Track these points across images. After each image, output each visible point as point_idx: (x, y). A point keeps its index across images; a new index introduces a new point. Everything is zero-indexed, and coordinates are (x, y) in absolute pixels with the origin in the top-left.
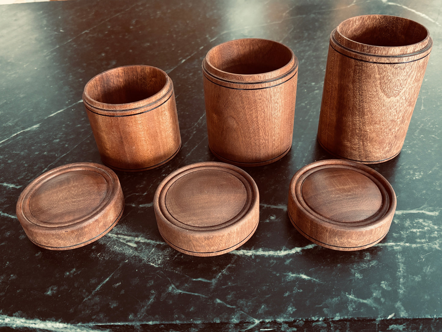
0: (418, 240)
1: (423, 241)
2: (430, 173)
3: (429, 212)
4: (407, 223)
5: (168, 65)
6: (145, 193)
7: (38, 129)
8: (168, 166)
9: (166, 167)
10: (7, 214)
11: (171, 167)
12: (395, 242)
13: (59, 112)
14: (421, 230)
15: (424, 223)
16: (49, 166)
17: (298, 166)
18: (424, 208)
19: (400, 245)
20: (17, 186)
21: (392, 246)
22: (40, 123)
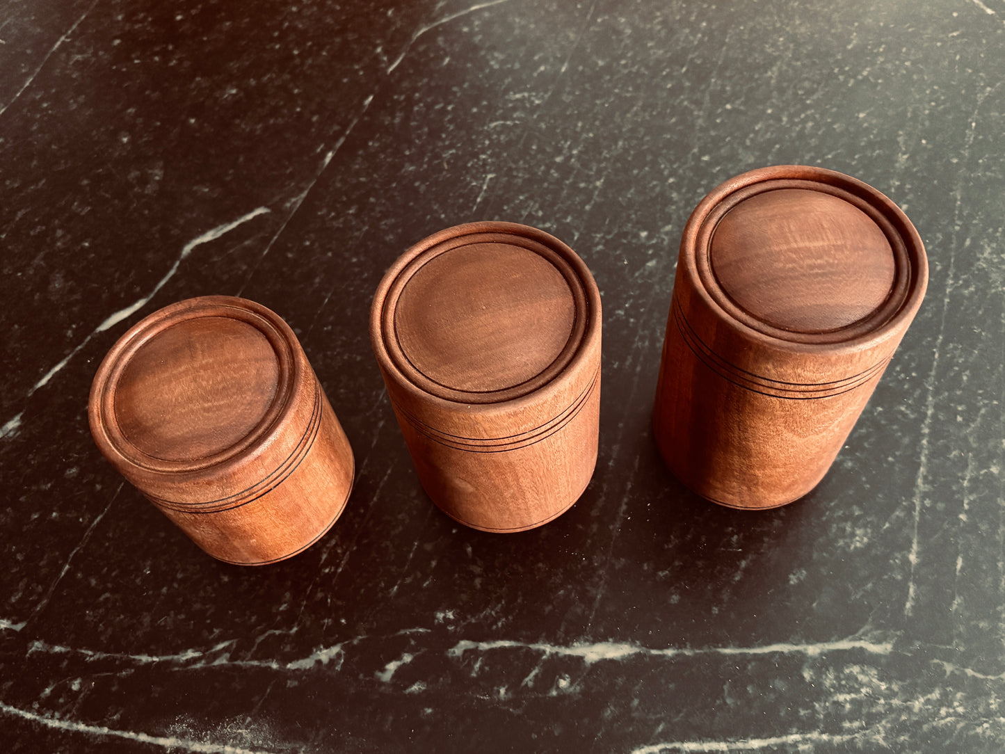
0: (847, 725)
1: (856, 724)
2: (885, 527)
3: (873, 643)
4: (829, 679)
5: (291, 176)
6: (295, 629)
7: (19, 433)
8: (333, 542)
9: (328, 545)
10: (15, 707)
11: (339, 543)
12: (801, 733)
13: (57, 368)
14: (853, 696)
15: (861, 677)
16: (71, 555)
17: (613, 524)
18: (865, 634)
19: (810, 739)
20: (14, 623)
21: (795, 744)
22: (21, 414)
